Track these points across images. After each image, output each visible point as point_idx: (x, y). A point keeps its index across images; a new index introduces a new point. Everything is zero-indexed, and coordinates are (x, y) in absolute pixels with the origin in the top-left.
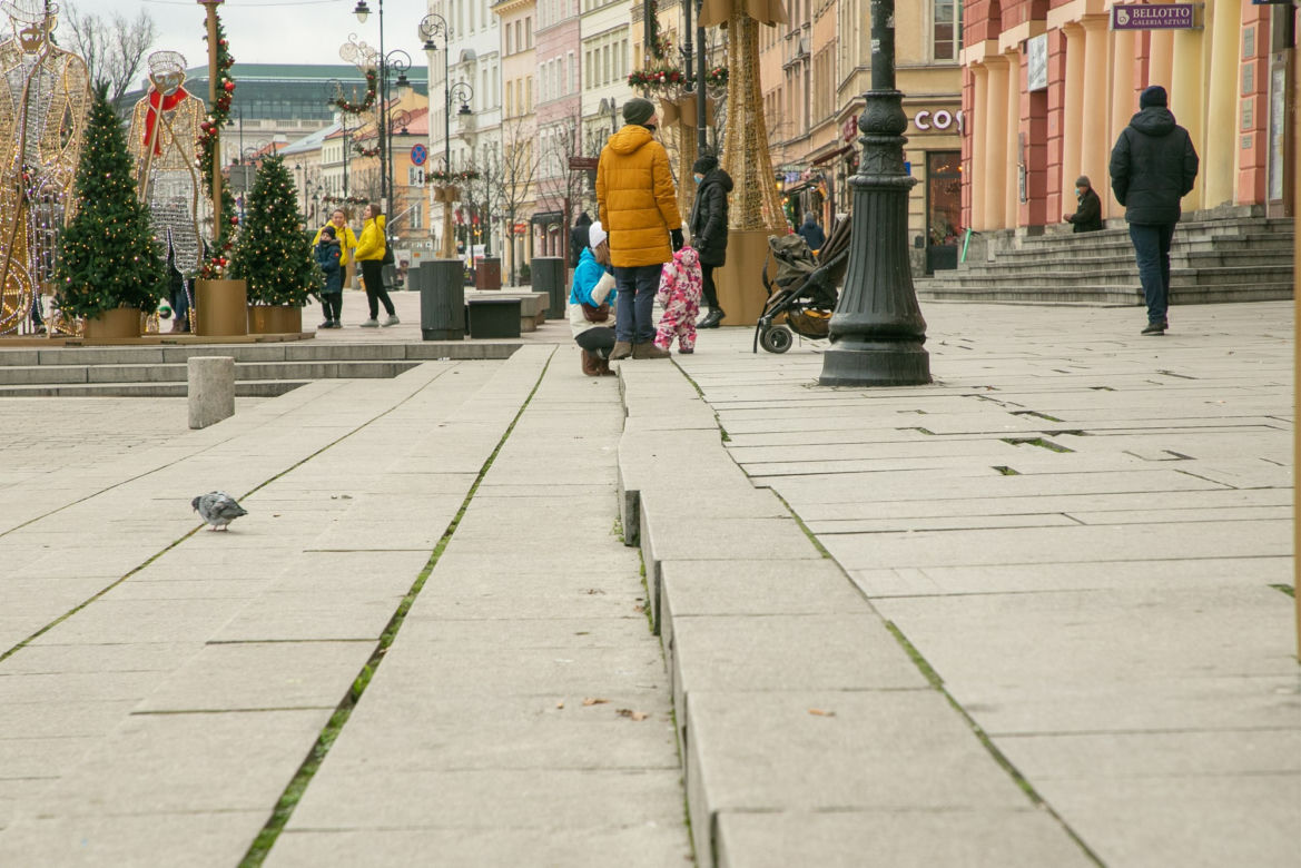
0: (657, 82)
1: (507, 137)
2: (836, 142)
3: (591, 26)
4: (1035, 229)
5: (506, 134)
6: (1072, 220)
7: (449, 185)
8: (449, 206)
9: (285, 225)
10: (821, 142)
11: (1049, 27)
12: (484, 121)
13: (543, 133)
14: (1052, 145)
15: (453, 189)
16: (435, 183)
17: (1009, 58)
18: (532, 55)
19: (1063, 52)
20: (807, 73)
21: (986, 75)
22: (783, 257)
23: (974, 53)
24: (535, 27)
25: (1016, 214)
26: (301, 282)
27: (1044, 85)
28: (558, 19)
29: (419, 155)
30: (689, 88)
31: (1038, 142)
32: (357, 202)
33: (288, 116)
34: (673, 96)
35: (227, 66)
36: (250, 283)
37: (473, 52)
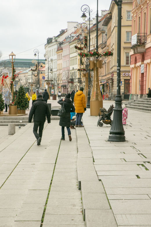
0: (82, 70)
1: (58, 73)
2: (110, 77)
3: (71, 56)
4: (142, 95)
5: (57, 73)
6: (147, 94)
7: (48, 82)
8: (48, 85)
9: (23, 97)
10: (108, 76)
11: (144, 63)
12: (54, 70)
13: (63, 72)
14: (144, 82)
15: (49, 83)
16: (46, 82)
17: (138, 67)
18: (62, 60)
19: (146, 67)
20: (106, 65)
21: (134, 69)
22: (102, 111)
23: (132, 66)
24: (62, 55)
25: (139, 92)
26: (26, 106)
27: (143, 72)
28: (66, 54)
29: (44, 78)
30: (87, 71)
31: (142, 81)
32: (34, 83)
33: (23, 67)
34: (85, 73)
35: (15, 72)
36: (17, 106)
37: (52, 59)
